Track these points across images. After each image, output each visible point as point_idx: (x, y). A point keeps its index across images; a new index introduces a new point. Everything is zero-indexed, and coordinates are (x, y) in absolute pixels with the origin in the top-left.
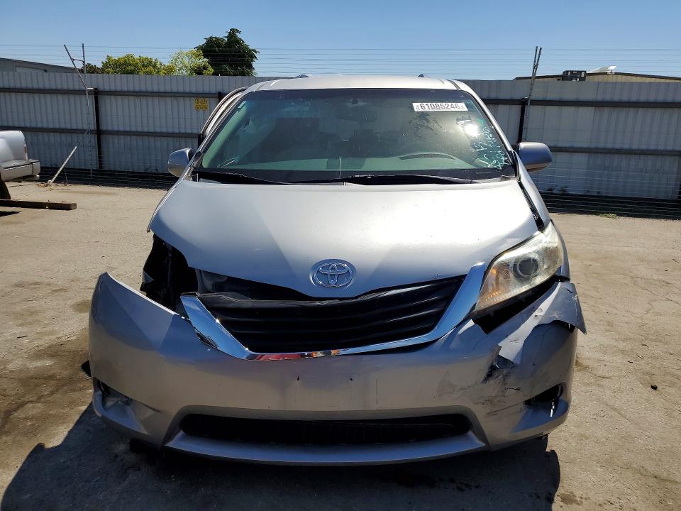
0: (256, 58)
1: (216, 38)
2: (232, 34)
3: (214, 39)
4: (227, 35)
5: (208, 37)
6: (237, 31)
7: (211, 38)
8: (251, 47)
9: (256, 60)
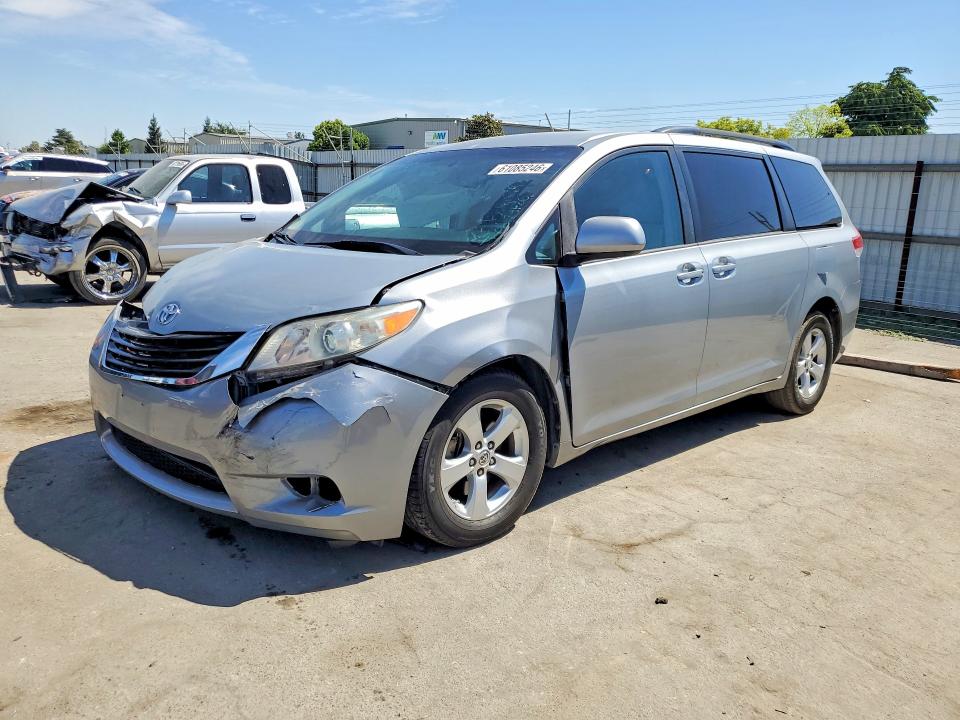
0: (933, 109)
1: (868, 84)
2: (896, 76)
3: (863, 87)
4: (887, 77)
5: (855, 84)
6: (906, 70)
7: (860, 85)
8: (927, 94)
9: (933, 112)
